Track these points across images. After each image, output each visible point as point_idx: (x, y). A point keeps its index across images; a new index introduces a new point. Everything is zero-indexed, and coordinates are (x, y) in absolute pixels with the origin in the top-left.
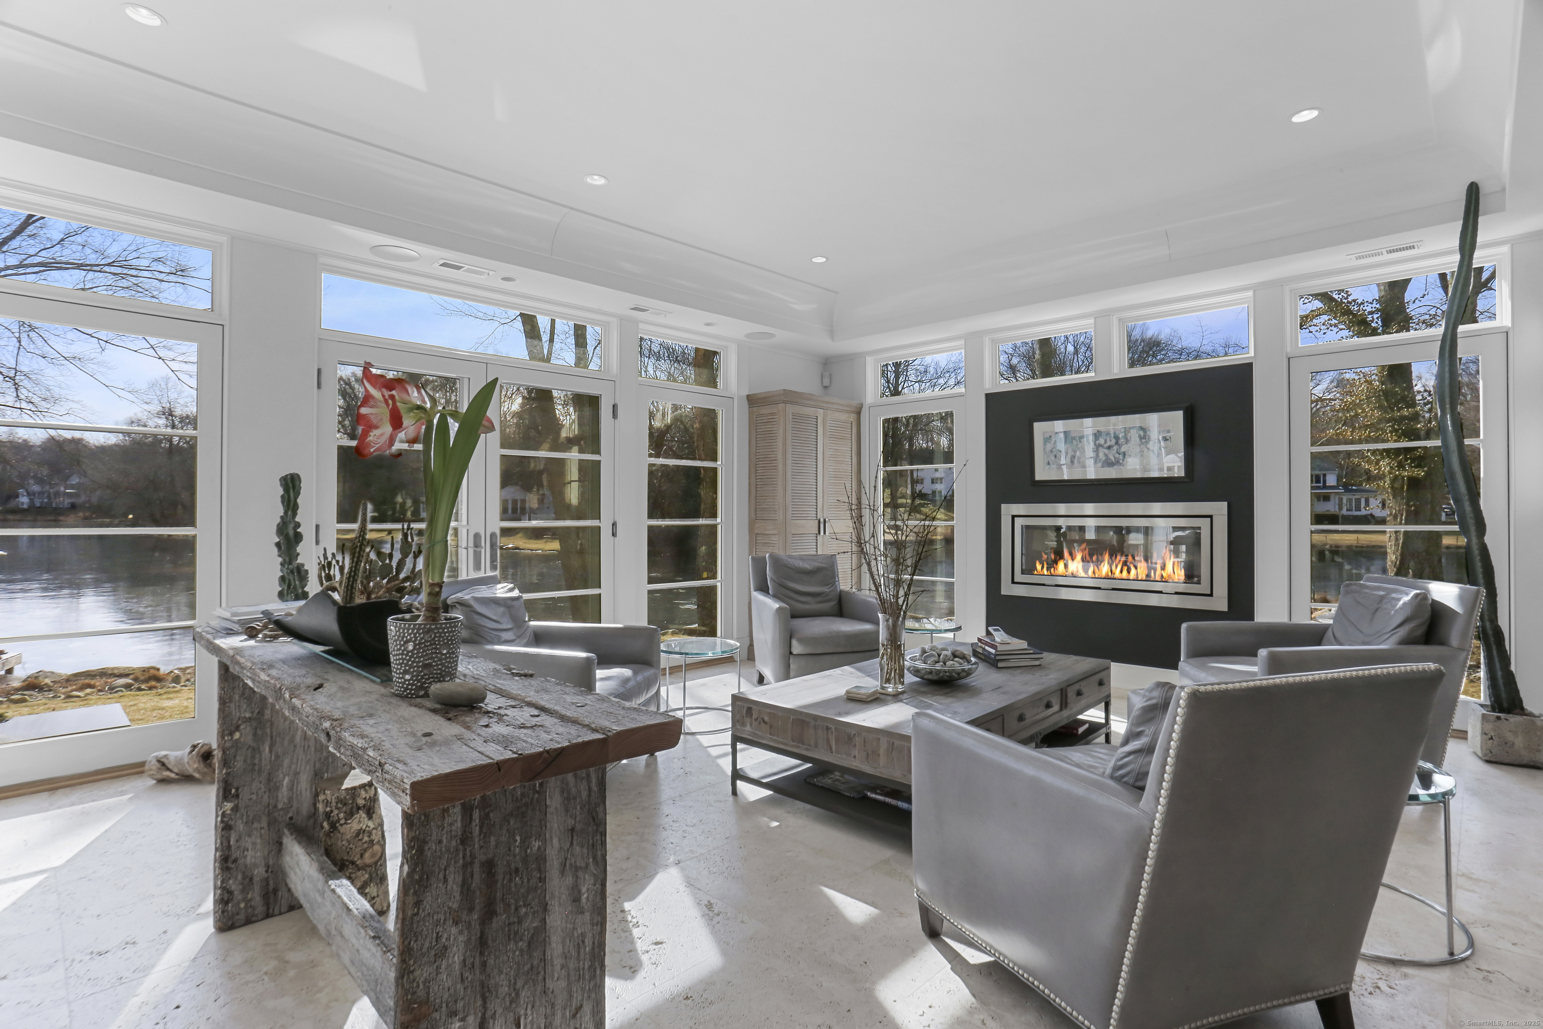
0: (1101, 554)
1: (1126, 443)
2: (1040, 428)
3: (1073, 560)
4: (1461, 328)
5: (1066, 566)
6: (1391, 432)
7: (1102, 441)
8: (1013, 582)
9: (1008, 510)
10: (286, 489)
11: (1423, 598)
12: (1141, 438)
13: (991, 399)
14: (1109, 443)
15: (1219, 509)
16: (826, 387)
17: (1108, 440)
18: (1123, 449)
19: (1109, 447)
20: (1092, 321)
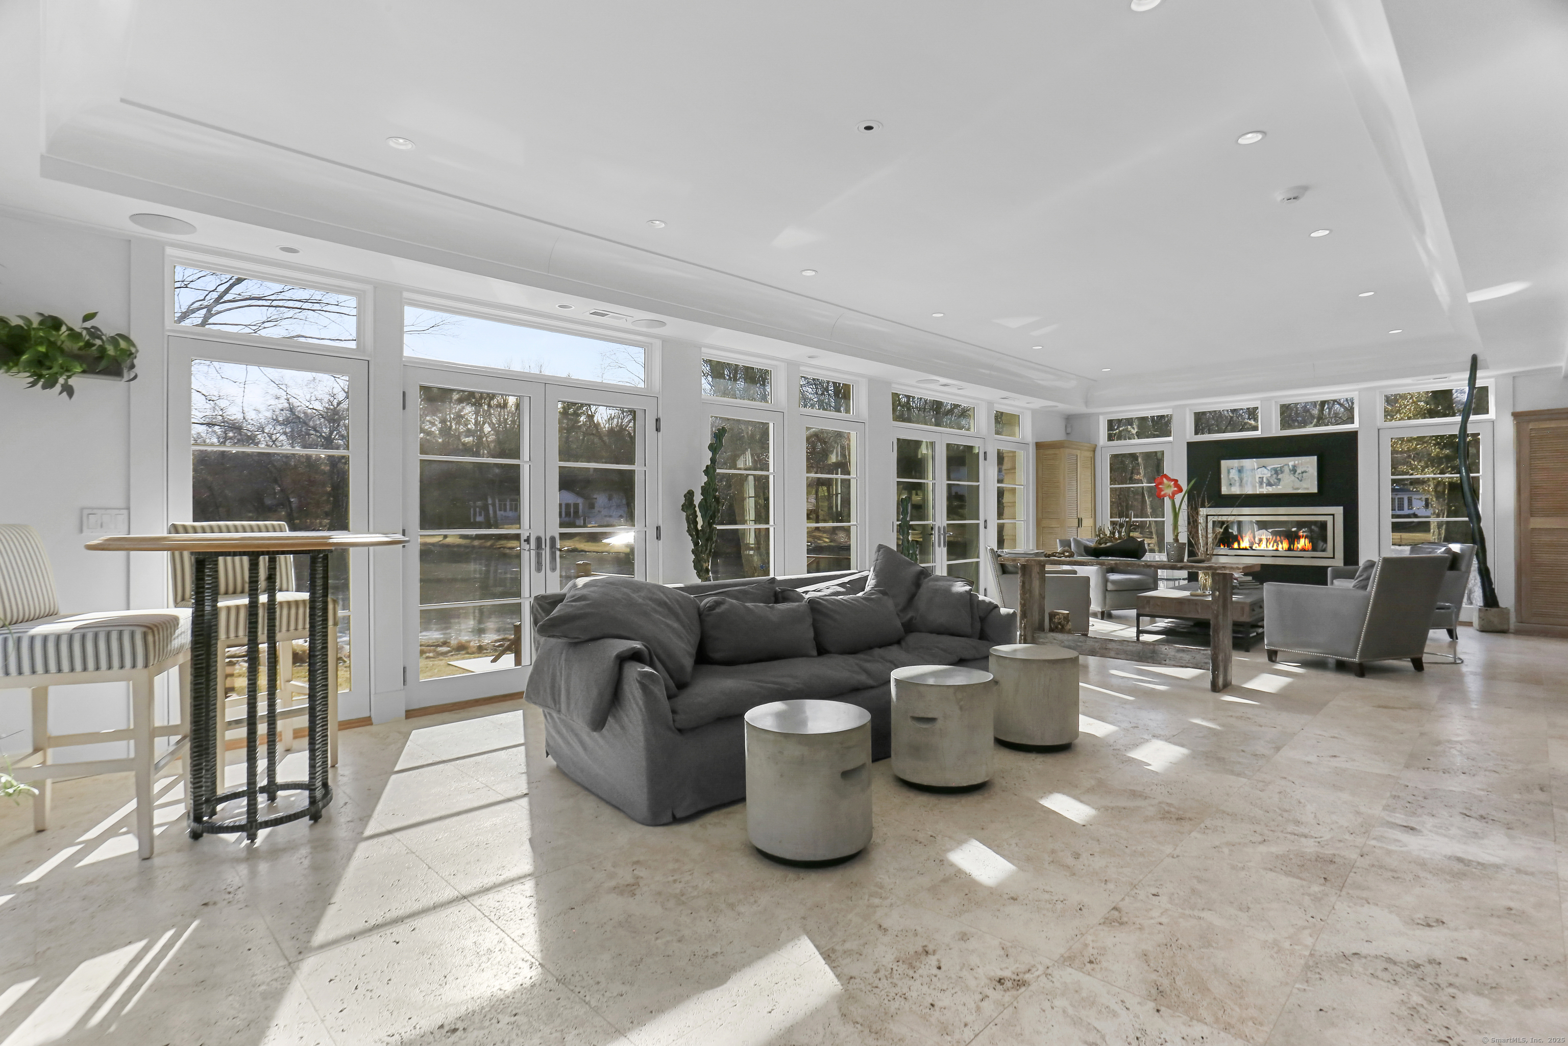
2: (1225, 464)
4: (1472, 418)
6: (1435, 445)
9: (1203, 511)
11: (1449, 551)
12: (1291, 470)
13: (1190, 445)
15: (1339, 511)
16: (1068, 434)
18: (1280, 476)
20: (1259, 402)
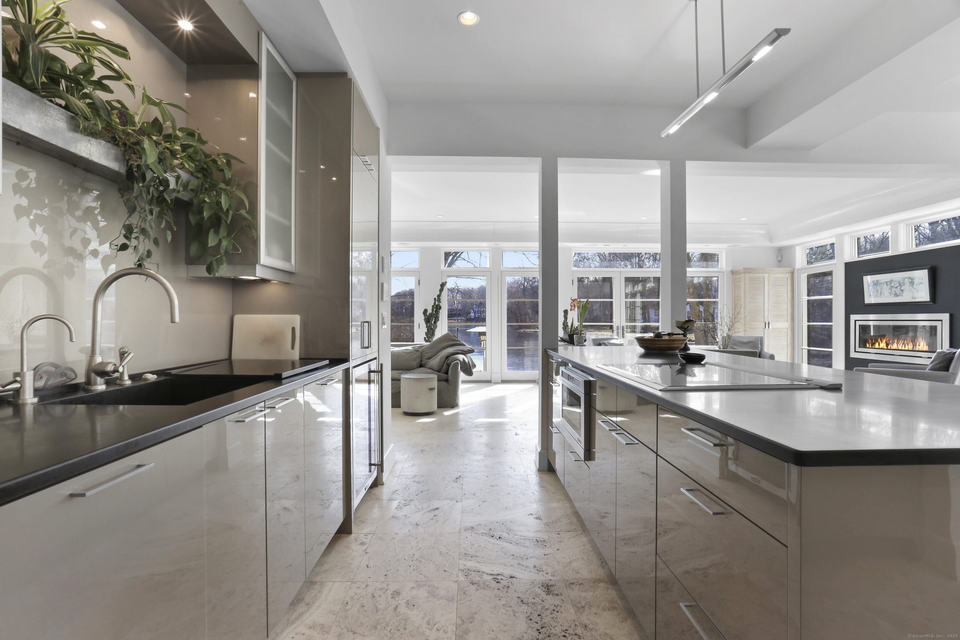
0: (894, 340)
1: (904, 285)
2: (866, 279)
3: (882, 343)
5: (879, 344)
7: (893, 284)
8: (855, 351)
9: (853, 317)
10: (565, 314)
12: (910, 283)
13: (847, 264)
14: (896, 286)
15: (945, 317)
16: (780, 261)
17: (896, 284)
18: (902, 288)
19: (896, 287)
20: (890, 227)
